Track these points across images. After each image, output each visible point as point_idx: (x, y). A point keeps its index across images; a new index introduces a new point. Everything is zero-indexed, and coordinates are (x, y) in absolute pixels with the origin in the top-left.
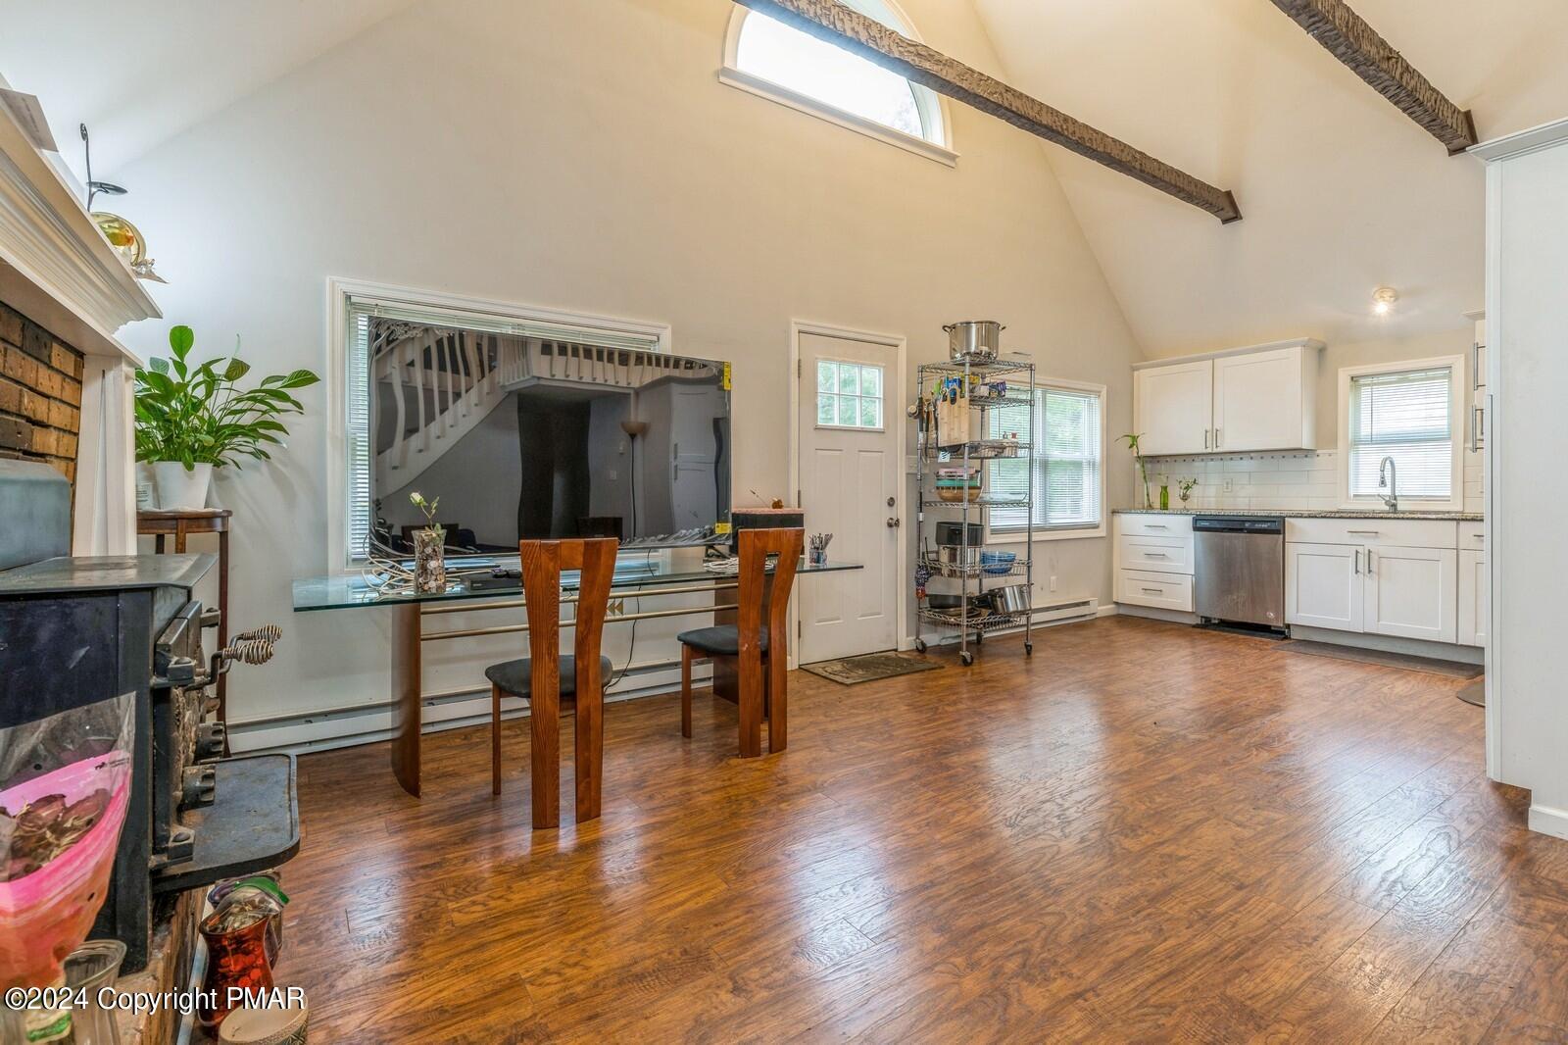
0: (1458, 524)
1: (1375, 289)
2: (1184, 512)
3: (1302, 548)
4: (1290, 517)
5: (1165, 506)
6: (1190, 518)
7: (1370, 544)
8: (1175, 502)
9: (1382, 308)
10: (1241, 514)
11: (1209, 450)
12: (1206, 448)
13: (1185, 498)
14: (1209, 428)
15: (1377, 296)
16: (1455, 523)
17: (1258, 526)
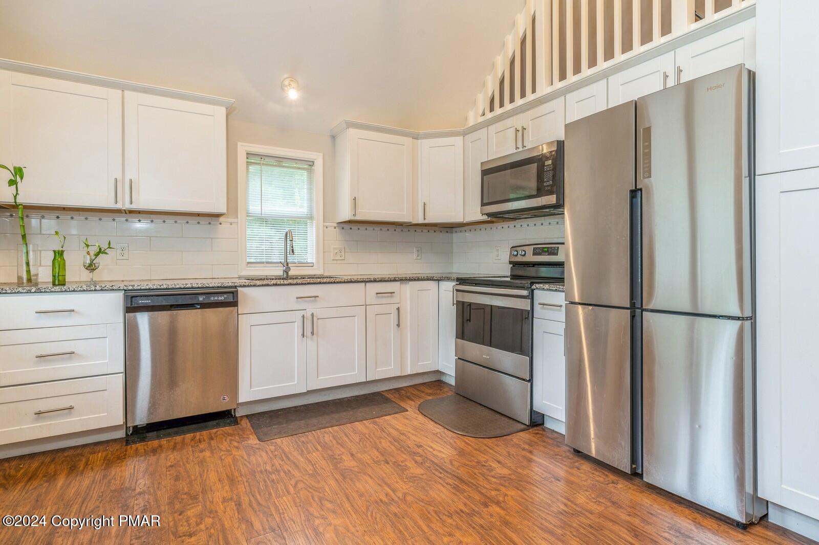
0: (365, 285)
1: (286, 76)
2: (93, 288)
3: (255, 319)
4: (241, 286)
5: (59, 282)
6: (121, 295)
7: (310, 308)
8: (75, 272)
9: (293, 94)
10: (189, 286)
11: (119, 206)
12: (116, 202)
13: (91, 267)
14: (119, 177)
15: (286, 83)
16: (364, 284)
17: (214, 299)
